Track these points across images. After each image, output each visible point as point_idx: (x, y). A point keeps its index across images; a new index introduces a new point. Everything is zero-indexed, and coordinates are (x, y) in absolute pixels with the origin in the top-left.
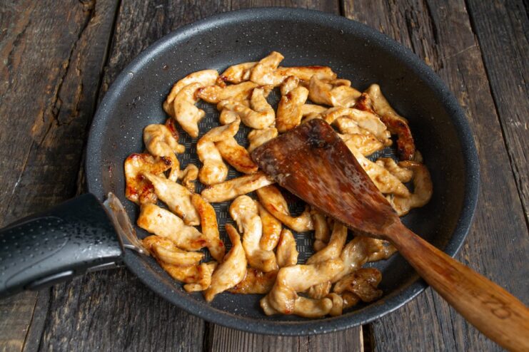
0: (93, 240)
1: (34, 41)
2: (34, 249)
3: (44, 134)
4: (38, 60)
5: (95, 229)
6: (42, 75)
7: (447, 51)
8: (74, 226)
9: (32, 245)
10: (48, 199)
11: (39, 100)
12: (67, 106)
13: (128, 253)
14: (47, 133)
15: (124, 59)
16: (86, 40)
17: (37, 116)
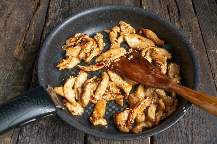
0: (44, 105)
1: (15, 16)
2: (20, 110)
3: (19, 54)
4: (17, 24)
5: (44, 101)
6: (18, 30)
7: (184, 21)
8: (35, 100)
9: (19, 109)
10: (21, 80)
11: (17, 40)
12: (29, 43)
13: (58, 110)
14: (21, 53)
15: (52, 24)
16: (36, 16)
17: (16, 47)
